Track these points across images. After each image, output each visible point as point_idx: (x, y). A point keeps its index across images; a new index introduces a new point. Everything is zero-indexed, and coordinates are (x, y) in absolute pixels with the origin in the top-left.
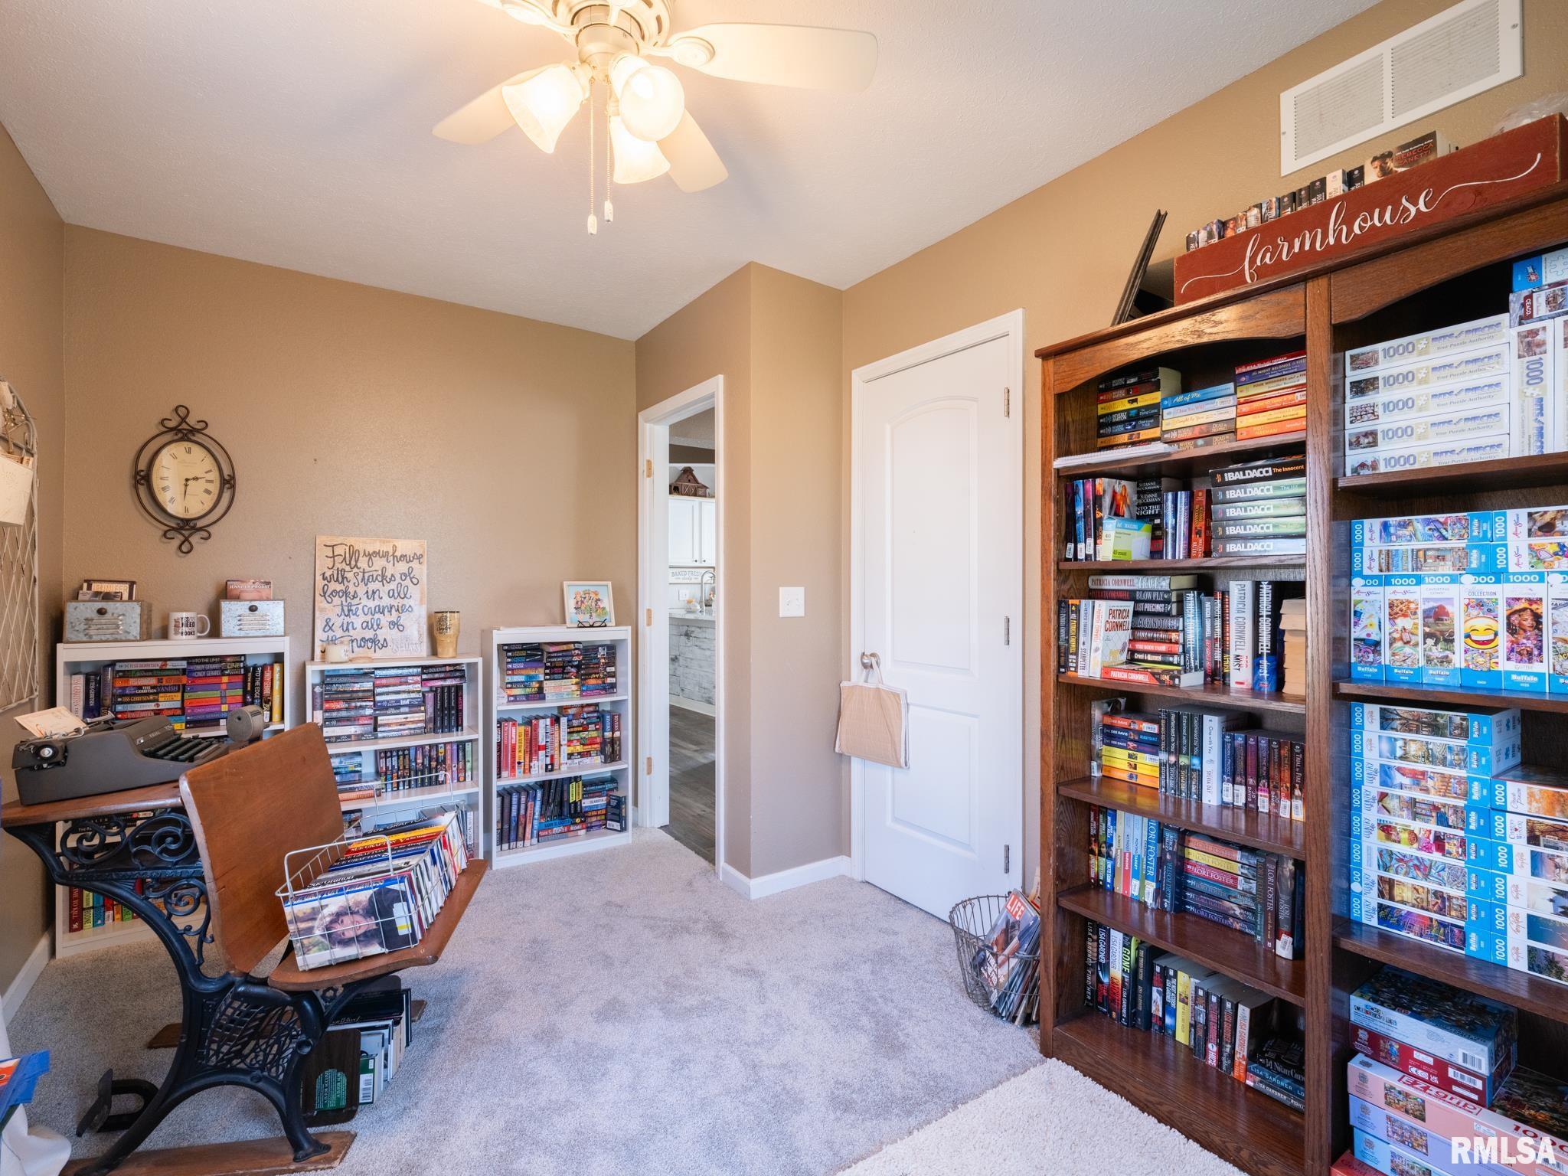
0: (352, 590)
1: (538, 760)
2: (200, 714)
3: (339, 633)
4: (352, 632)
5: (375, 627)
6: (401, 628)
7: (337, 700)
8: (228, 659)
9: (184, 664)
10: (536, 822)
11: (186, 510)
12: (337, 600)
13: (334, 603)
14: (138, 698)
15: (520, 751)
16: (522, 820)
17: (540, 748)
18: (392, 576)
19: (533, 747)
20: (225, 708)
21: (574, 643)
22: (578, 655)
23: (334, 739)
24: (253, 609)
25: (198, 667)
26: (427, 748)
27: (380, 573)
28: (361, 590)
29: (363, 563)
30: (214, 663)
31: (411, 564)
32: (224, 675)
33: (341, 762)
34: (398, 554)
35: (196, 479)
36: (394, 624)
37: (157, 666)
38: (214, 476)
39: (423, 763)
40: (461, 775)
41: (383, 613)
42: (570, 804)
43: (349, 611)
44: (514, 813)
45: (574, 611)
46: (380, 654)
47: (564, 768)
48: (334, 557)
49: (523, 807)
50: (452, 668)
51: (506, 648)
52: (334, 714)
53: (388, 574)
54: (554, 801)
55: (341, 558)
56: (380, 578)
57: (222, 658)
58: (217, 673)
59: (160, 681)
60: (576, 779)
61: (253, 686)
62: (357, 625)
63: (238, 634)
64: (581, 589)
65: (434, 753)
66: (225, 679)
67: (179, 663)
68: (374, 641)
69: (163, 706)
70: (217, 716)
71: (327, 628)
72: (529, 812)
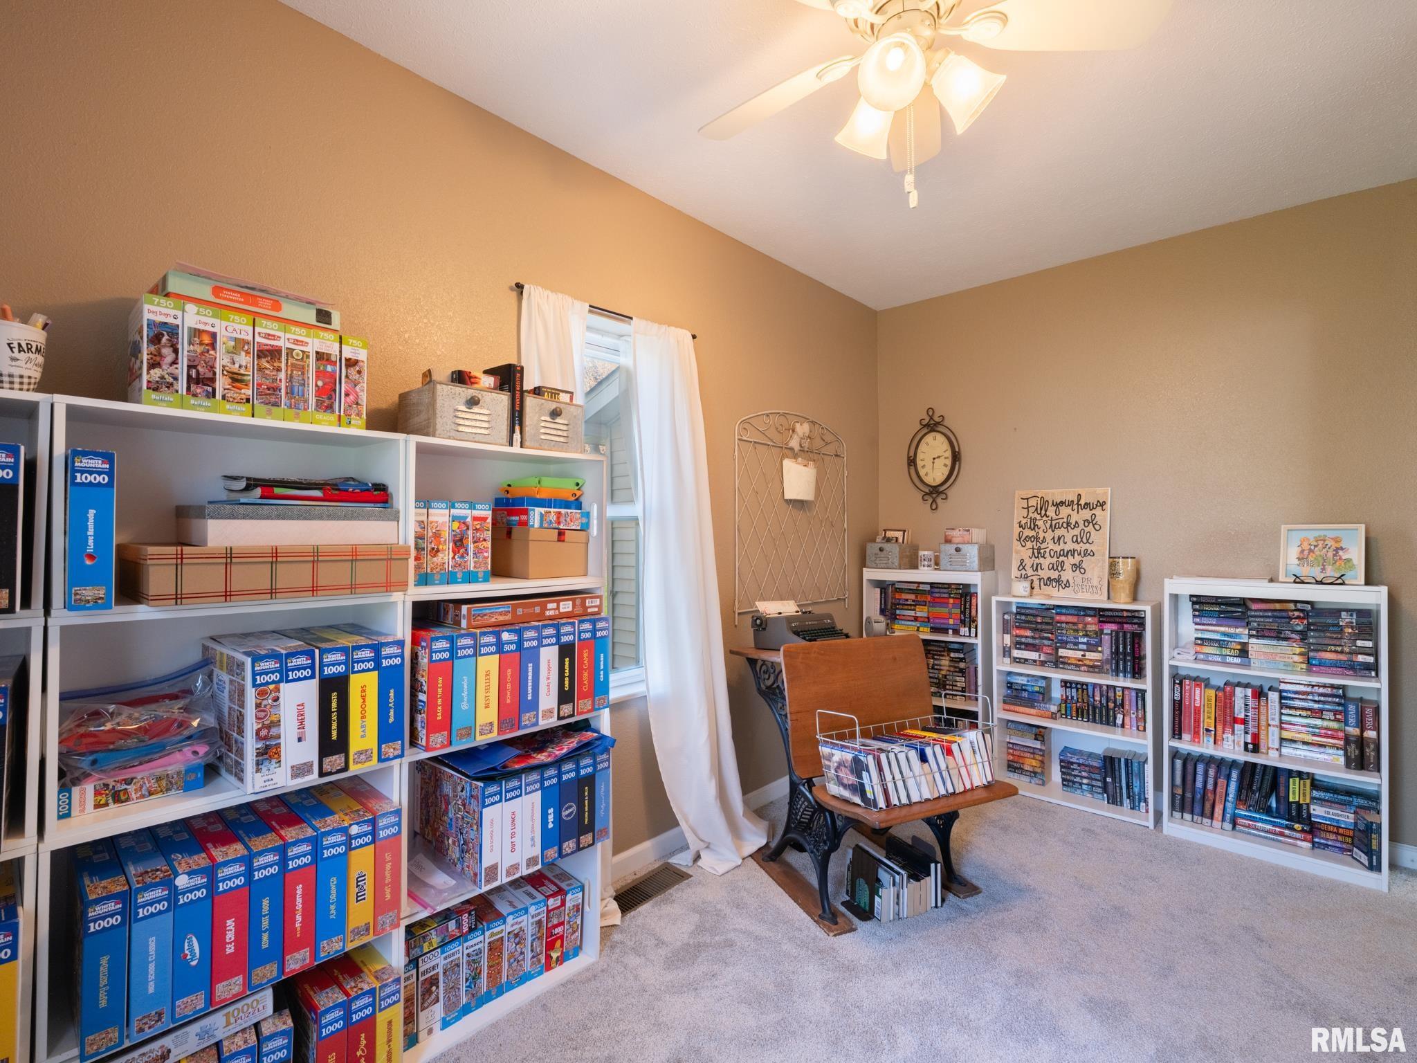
0: (1041, 535)
1: (1233, 733)
2: (937, 623)
3: (1030, 572)
4: (1040, 572)
5: (1059, 568)
6: (1082, 571)
7: (1025, 628)
8: (953, 586)
9: (927, 587)
10: (1229, 805)
11: (934, 480)
12: (1029, 544)
13: (1027, 547)
14: (906, 607)
15: (1209, 717)
16: (1210, 796)
17: (1235, 720)
18: (1076, 522)
19: (1227, 719)
20: (951, 621)
21: (1296, 602)
22: (1298, 617)
23: (1023, 661)
24: (958, 550)
25: (937, 590)
26: (1105, 688)
27: (1065, 520)
28: (1049, 535)
29: (1051, 512)
30: (945, 588)
31: (1093, 512)
32: (950, 597)
33: (1028, 681)
34: (1082, 502)
35: (939, 457)
36: (1076, 567)
37: (914, 587)
38: (949, 454)
39: (1101, 701)
40: (1141, 724)
41: (1067, 556)
42: (1290, 804)
43: (1039, 553)
44: (1199, 784)
45: (1297, 562)
46: (1064, 593)
47: (1273, 754)
48: (1028, 508)
49: (1211, 781)
50: (1129, 614)
51: (1195, 599)
52: (1023, 640)
53: (1073, 522)
54: (1260, 789)
55: (1034, 509)
56: (1065, 525)
57: (949, 586)
58: (946, 595)
59: (917, 597)
60: (1300, 774)
61: (965, 608)
62: (1045, 566)
63: (949, 567)
64: (1311, 536)
65: (1111, 694)
66: (951, 601)
67: (926, 586)
68: (1058, 581)
69: (919, 614)
70: (946, 626)
71: (1021, 567)
72: (1219, 790)
